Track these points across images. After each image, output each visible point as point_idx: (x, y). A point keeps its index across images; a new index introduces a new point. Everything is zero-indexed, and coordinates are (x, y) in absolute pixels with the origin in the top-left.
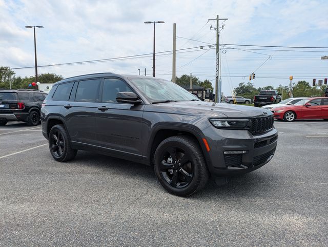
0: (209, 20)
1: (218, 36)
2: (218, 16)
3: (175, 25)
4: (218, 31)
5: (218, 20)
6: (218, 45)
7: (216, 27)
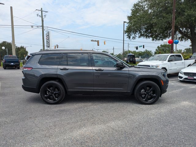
0: (36, 10)
1: (43, 21)
2: (42, 8)
3: (11, 8)
4: (42, 18)
5: (42, 11)
6: (43, 26)
7: (41, 15)
